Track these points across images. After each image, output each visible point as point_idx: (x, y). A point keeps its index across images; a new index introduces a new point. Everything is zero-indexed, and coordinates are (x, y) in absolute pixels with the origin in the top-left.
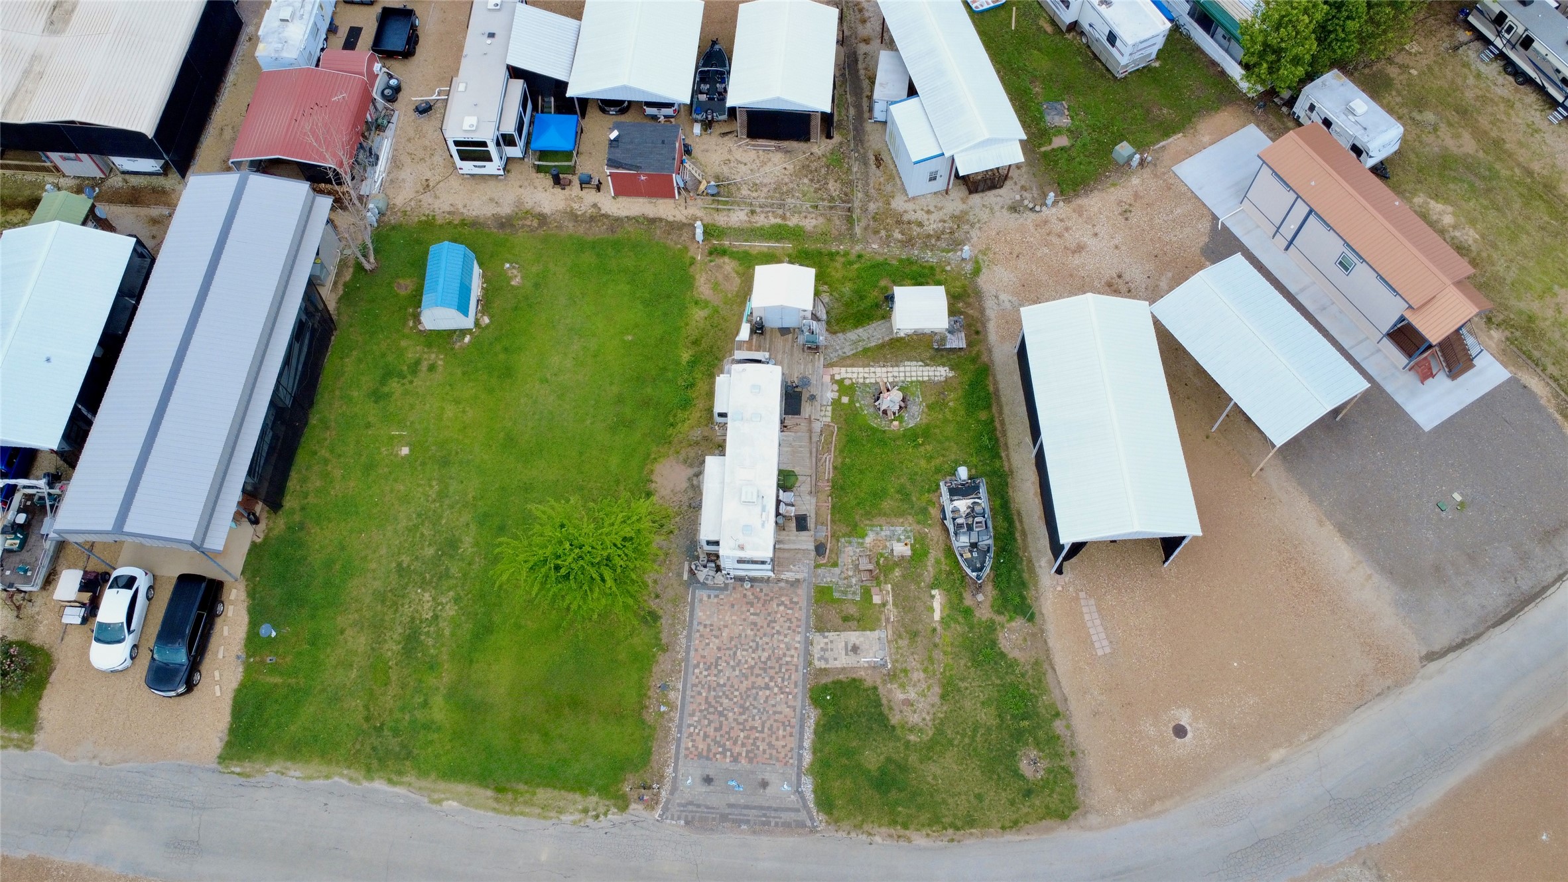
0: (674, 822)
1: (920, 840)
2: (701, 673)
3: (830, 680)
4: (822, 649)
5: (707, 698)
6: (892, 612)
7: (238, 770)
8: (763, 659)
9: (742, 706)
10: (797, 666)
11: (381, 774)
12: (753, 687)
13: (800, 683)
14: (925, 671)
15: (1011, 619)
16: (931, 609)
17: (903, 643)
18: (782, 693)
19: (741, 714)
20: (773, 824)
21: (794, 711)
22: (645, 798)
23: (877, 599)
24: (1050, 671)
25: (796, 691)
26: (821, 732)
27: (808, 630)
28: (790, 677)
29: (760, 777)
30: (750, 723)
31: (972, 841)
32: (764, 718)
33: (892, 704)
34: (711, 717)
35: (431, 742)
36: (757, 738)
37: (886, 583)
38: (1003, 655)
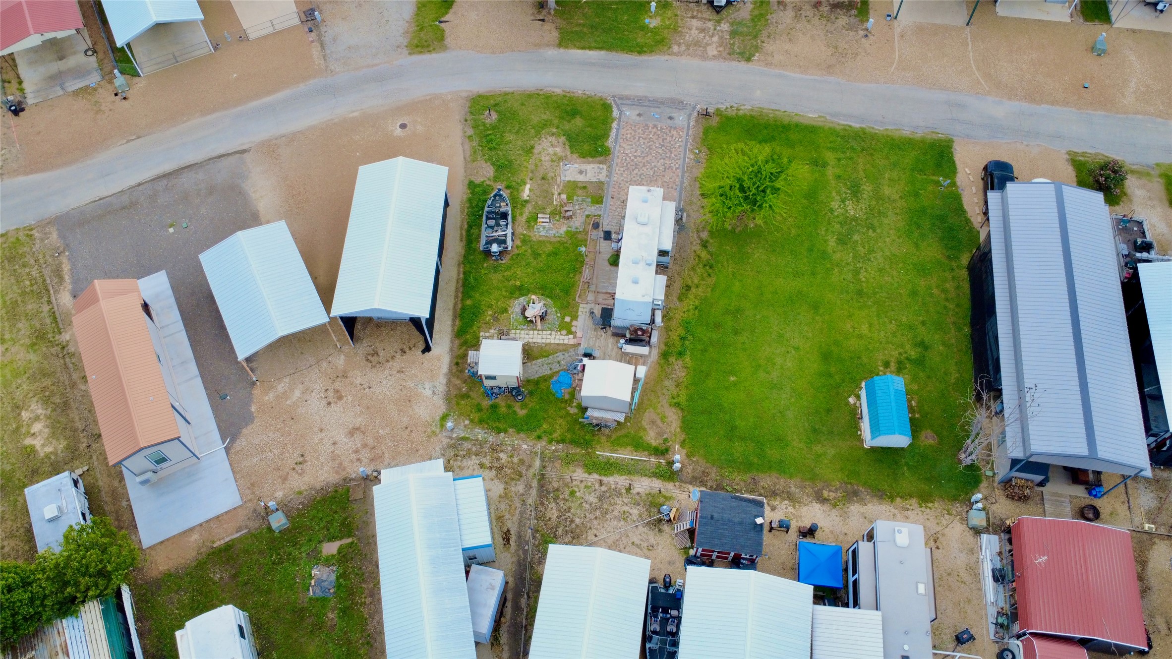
0: (689, 103)
1: (558, 91)
2: (675, 165)
3: (598, 158)
4: (601, 173)
5: (671, 153)
6: (555, 190)
7: (940, 135)
9: (651, 149)
10: (617, 165)
11: (856, 130)
12: (644, 157)
13: (616, 158)
14: (541, 161)
15: (483, 183)
16: (530, 190)
17: (551, 175)
18: (627, 154)
19: (651, 146)
20: (635, 100)
21: (620, 146)
23: (564, 196)
24: (467, 157)
25: (618, 155)
26: (606, 135)
27: (608, 183)
28: (622, 160)
30: (646, 141)
31: (530, 89)
32: (638, 143)
33: (563, 146)
34: (668, 145)
35: (831, 143)
36: (643, 135)
37: (557, 205)
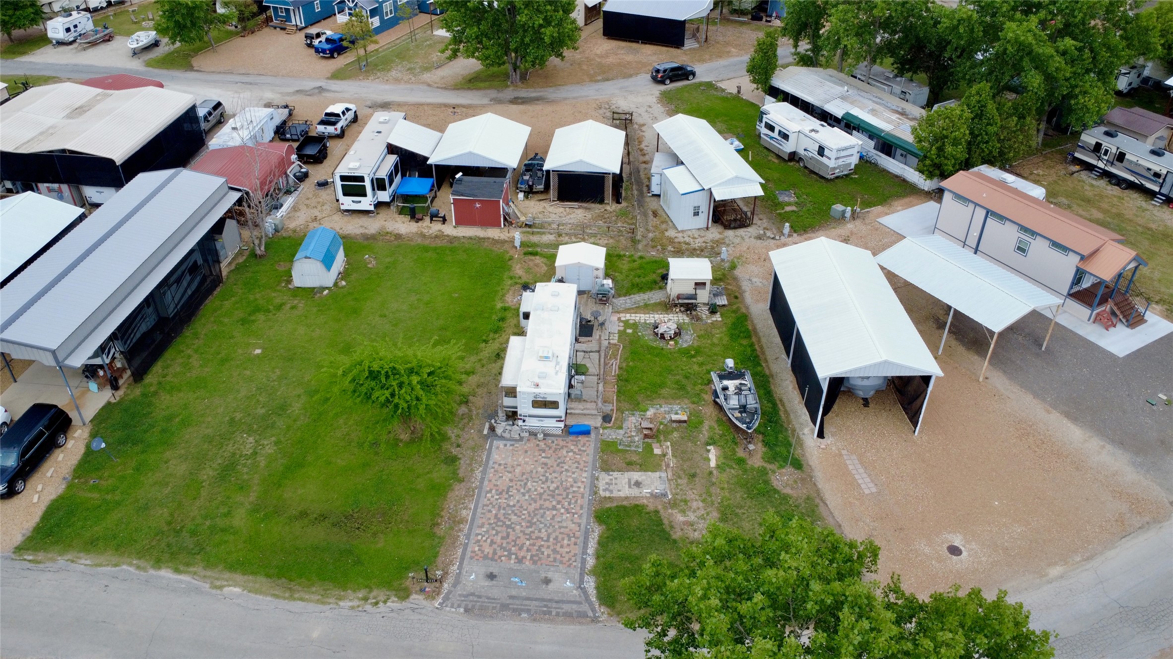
0: (453, 610)
2: (492, 497)
3: (614, 505)
4: (607, 483)
5: (496, 515)
6: (671, 460)
7: (31, 558)
8: (551, 488)
9: (529, 522)
10: (583, 494)
11: (170, 564)
12: (541, 508)
13: (586, 506)
14: (703, 501)
15: (782, 467)
16: (709, 460)
17: (684, 481)
18: (568, 513)
19: (527, 527)
20: (554, 613)
21: (579, 526)
22: (427, 589)
23: (657, 451)
24: (822, 504)
25: (581, 512)
26: (605, 542)
28: (576, 502)
29: (543, 575)
30: (537, 534)
32: (550, 531)
33: (672, 524)
34: (499, 529)
35: (226, 542)
36: (542, 546)
37: (665, 441)
38: (776, 491)
